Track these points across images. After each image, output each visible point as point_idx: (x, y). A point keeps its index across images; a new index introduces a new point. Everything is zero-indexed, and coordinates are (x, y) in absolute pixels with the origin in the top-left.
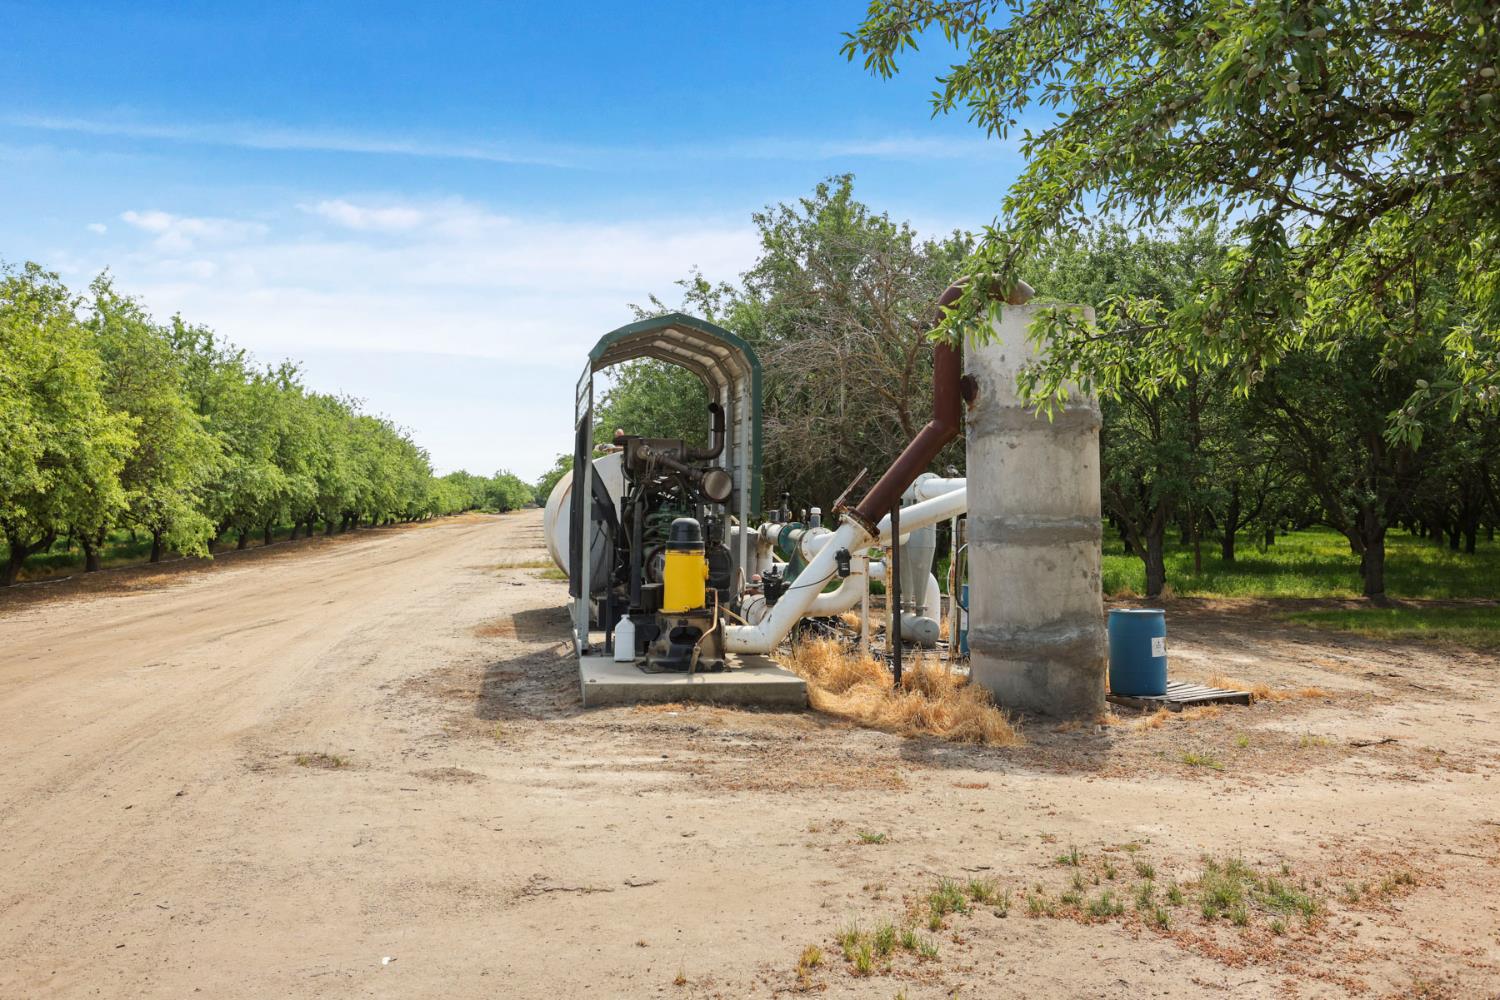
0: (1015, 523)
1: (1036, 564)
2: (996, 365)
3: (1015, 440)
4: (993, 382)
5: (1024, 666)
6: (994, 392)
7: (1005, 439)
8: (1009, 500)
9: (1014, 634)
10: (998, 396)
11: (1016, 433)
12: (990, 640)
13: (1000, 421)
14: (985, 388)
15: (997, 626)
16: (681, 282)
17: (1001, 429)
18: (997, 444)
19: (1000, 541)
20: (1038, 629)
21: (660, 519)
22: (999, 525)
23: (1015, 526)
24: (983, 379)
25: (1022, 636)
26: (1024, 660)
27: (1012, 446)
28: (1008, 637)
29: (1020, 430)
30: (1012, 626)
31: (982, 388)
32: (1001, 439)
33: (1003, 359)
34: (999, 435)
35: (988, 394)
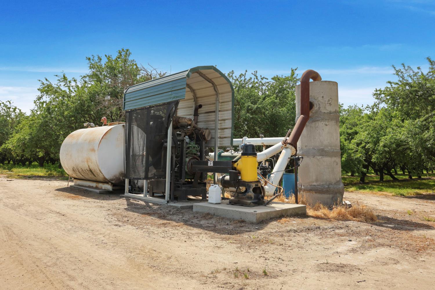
0: (328, 150)
1: (334, 163)
2: (320, 99)
3: (327, 123)
4: (319, 104)
5: (331, 196)
6: (319, 108)
7: (324, 123)
8: (326, 143)
9: (328, 186)
10: (321, 109)
11: (327, 121)
12: (320, 188)
13: (322, 117)
14: (316, 106)
15: (322, 184)
16: (57, 76)
17: (322, 120)
18: (321, 124)
19: (323, 156)
20: (335, 184)
21: (190, 147)
22: (323, 150)
23: (328, 151)
24: (315, 103)
25: (331, 186)
26: (331, 194)
27: (326, 125)
28: (327, 187)
29: (329, 120)
30: (327, 183)
31: (315, 106)
32: (323, 122)
33: (323, 97)
34: (321, 121)
35: (317, 108)
